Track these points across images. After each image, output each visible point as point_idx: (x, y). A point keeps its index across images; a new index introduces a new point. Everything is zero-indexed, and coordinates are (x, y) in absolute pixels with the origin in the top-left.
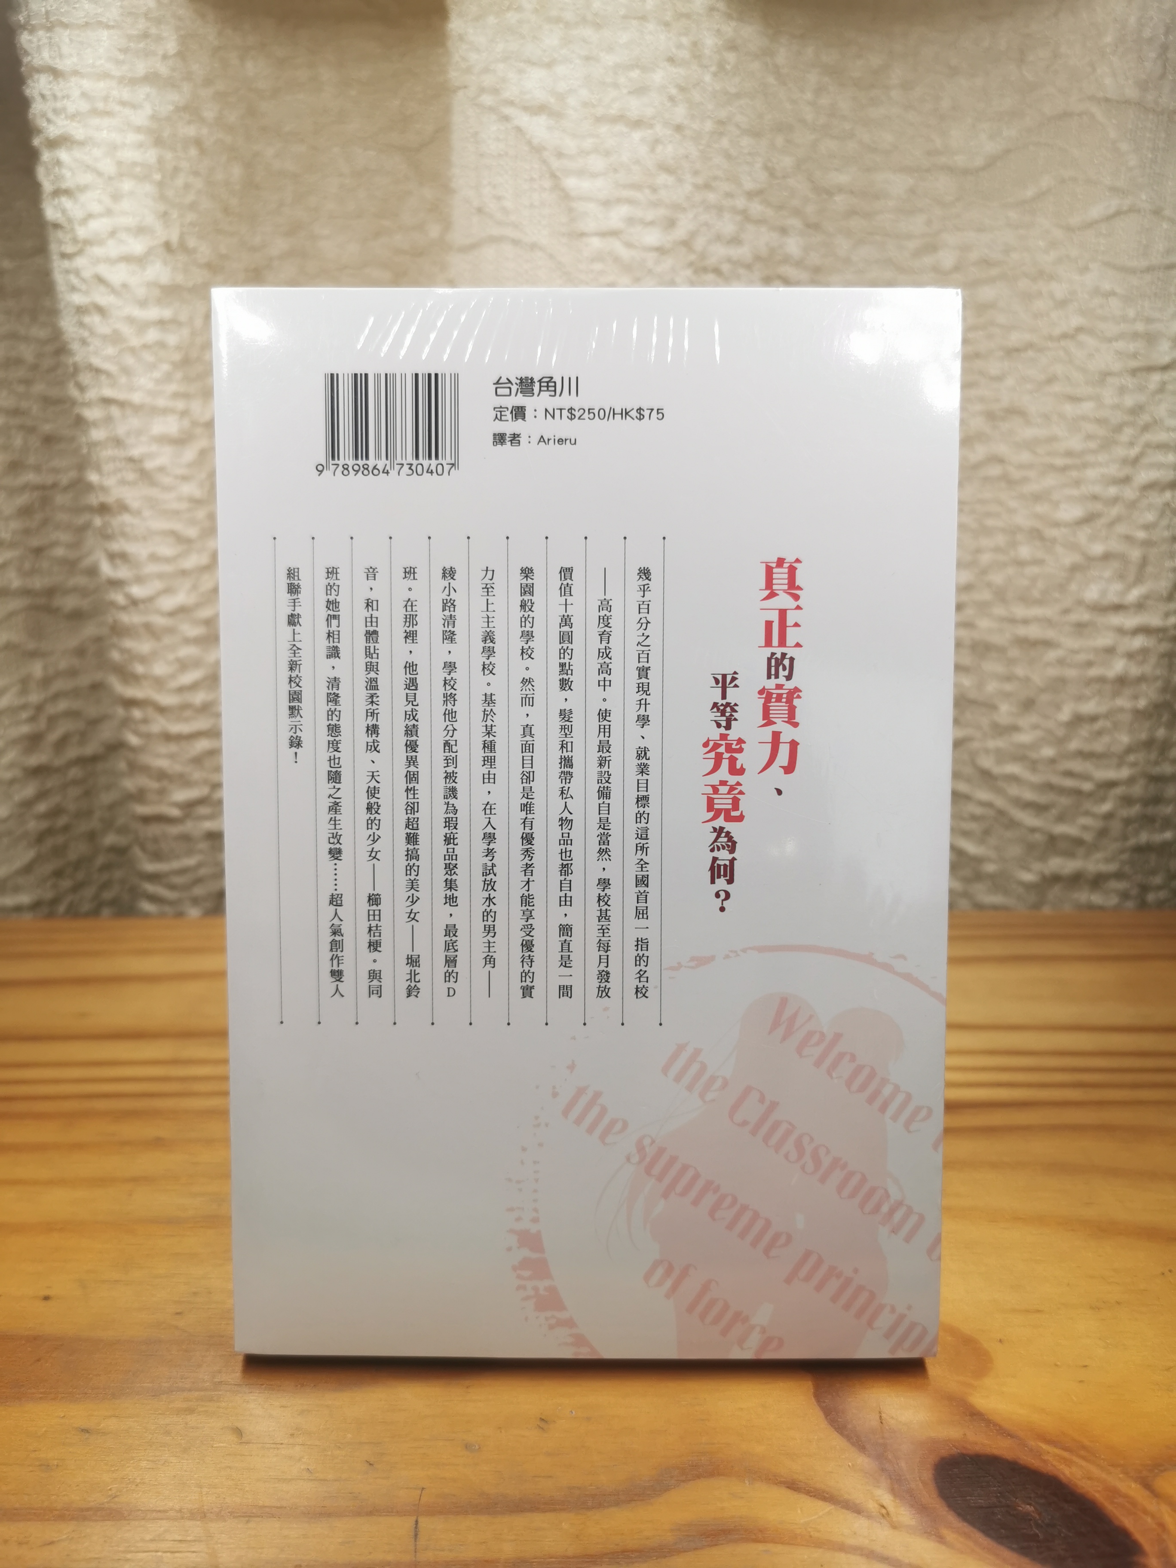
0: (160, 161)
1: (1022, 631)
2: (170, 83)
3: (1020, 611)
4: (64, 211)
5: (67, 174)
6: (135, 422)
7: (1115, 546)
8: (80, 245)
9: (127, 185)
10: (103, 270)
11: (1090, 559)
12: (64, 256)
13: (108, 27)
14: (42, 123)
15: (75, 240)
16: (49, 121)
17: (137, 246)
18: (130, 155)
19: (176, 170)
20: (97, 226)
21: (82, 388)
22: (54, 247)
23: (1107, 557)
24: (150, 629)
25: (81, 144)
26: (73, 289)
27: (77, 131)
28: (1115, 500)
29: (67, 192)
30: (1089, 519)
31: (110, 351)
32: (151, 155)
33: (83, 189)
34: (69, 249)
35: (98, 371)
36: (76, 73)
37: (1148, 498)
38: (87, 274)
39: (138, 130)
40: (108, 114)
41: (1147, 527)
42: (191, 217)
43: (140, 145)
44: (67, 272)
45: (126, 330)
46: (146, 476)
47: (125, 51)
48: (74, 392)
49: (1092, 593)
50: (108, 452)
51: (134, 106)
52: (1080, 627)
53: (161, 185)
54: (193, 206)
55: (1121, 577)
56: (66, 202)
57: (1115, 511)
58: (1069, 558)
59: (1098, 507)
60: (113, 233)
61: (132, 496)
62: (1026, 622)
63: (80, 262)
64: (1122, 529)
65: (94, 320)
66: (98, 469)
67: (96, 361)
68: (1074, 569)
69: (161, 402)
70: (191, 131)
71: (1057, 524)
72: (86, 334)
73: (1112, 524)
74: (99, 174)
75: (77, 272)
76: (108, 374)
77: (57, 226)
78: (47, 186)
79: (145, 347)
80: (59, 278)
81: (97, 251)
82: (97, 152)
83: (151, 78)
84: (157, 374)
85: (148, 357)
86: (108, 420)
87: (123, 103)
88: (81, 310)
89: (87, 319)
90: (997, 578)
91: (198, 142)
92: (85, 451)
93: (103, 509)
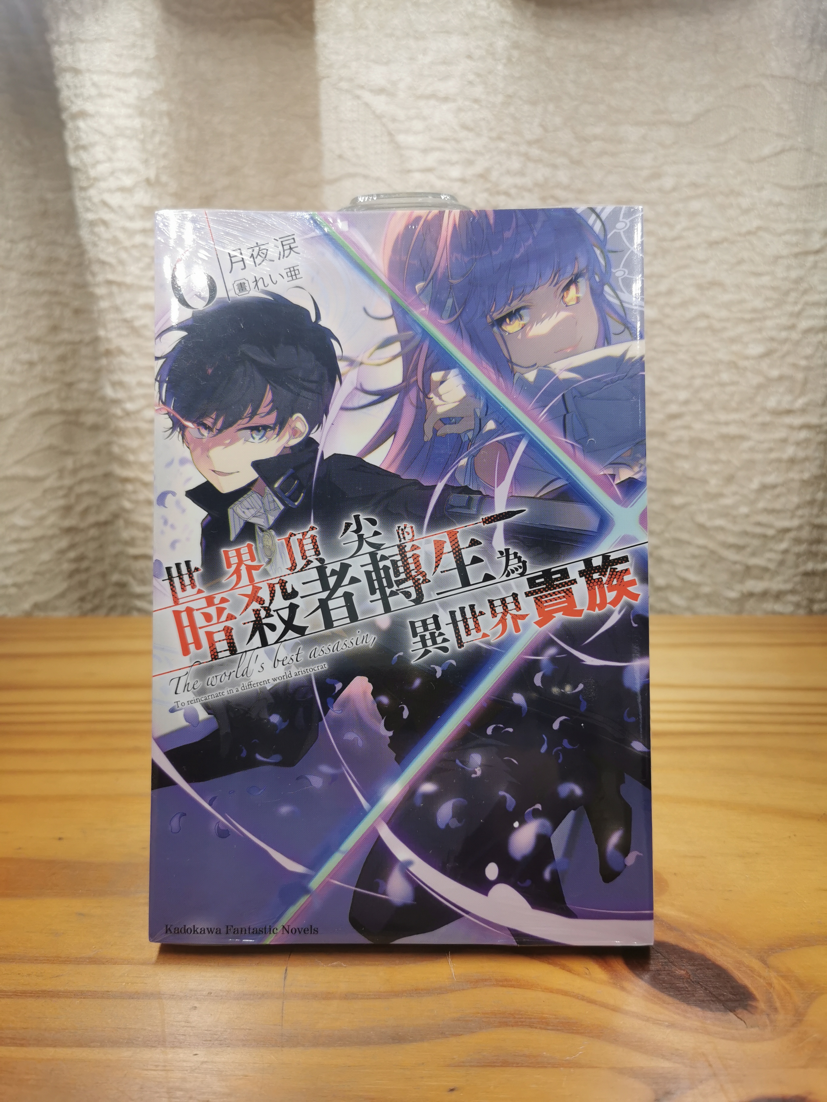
0: (143, 126)
1: (725, 430)
2: (149, 76)
3: (723, 417)
4: (81, 160)
5: (83, 136)
6: (127, 296)
7: (786, 371)
8: (92, 181)
9: (121, 142)
10: (107, 197)
11: (770, 381)
12: (83, 189)
13: (109, 41)
14: (67, 104)
15: (88, 178)
16: (72, 102)
17: (128, 181)
18: (122, 122)
19: (154, 132)
20: (103, 168)
21: (94, 275)
22: (75, 183)
23: (781, 378)
24: (138, 432)
25: (92, 116)
26: (88, 210)
27: (89, 107)
28: (785, 341)
29: (84, 148)
30: (768, 354)
31: (111, 249)
32: (137, 123)
33: (93, 145)
34: (84, 184)
35: (103, 263)
36: (89, 71)
37: (807, 339)
38: (96, 200)
39: (128, 106)
40: (110, 96)
41: (807, 358)
42: (163, 163)
43: (129, 116)
44: (84, 199)
45: (121, 236)
46: (136, 331)
47: (120, 56)
48: (89, 278)
49: (772, 403)
50: (111, 316)
51: (126, 91)
52: (764, 426)
53: (143, 142)
54: (165, 156)
55: (791, 391)
56: (83, 155)
57: (786, 348)
58: (756, 380)
59: (775, 345)
60: (112, 173)
61: (125, 344)
62: (727, 424)
63: (92, 192)
64: (790, 359)
65: (101, 229)
66: (104, 326)
67: (103, 257)
68: (759, 387)
69: (145, 283)
70: (164, 107)
71: (747, 358)
72: (96, 239)
73: (784, 356)
74: (103, 135)
75: (90, 199)
76: (110, 265)
77: (77, 170)
78: (71, 144)
79: (134, 246)
80: (79, 203)
81: (103, 185)
82: (102, 121)
83: (137, 73)
84: (141, 265)
85: (135, 253)
86: (111, 295)
87: (119, 89)
88: (92, 224)
89: (97, 229)
90: (707, 395)
91: (169, 114)
92: (95, 315)
93: (108, 353)
